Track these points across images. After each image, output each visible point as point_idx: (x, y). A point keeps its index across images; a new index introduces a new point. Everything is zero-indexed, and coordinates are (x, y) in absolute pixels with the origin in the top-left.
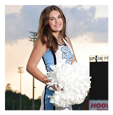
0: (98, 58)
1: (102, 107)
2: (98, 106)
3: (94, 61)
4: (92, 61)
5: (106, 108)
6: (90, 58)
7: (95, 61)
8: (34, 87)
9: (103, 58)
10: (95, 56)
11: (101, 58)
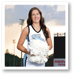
0: (58, 35)
2: (59, 62)
5: (63, 63)
9: (62, 34)
10: (57, 33)
11: (61, 34)
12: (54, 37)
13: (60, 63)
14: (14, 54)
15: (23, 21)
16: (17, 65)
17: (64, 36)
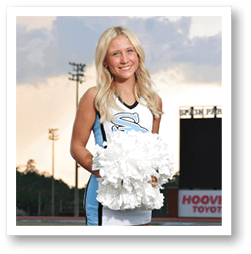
0: (194, 112)
1: (203, 202)
2: (196, 200)
3: (188, 116)
4: (184, 117)
6: (181, 111)
7: (190, 117)
8: (77, 167)
9: (205, 112)
10: (189, 108)
11: (201, 112)
12: (182, 120)
13: (200, 204)
14: (51, 174)
15: (82, 70)
16: (61, 210)
17: (211, 116)
